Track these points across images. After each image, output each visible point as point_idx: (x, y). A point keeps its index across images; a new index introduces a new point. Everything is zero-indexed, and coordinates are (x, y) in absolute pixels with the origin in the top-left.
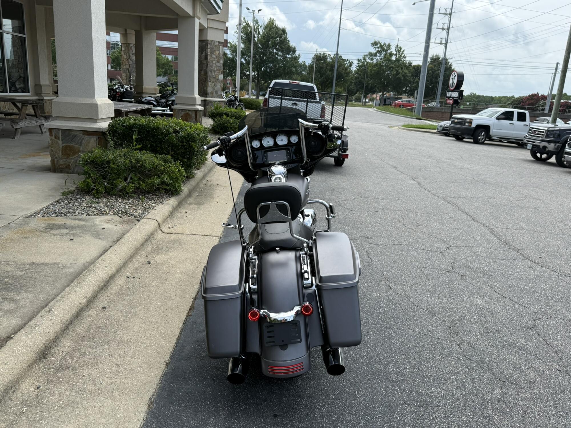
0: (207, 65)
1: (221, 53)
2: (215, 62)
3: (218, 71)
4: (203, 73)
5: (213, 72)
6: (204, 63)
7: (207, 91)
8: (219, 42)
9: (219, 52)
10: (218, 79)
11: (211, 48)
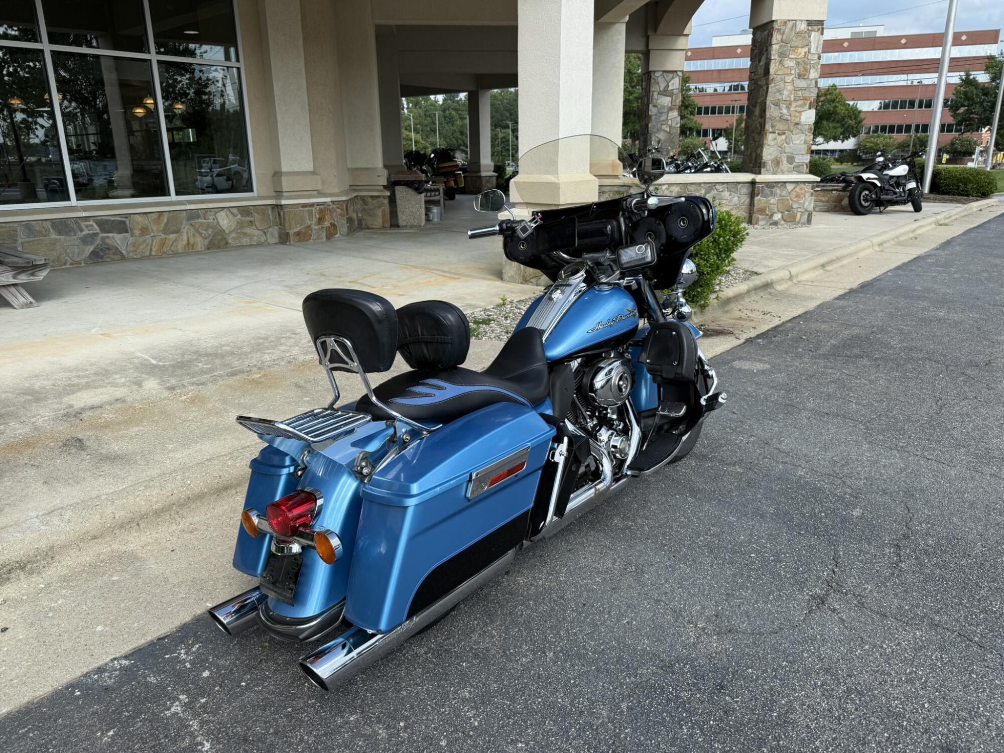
0: (768, 88)
1: (813, 51)
2: (789, 79)
3: (800, 103)
4: (757, 112)
5: (783, 106)
6: (761, 86)
7: (761, 157)
8: (810, 23)
9: (806, 50)
10: (797, 124)
11: (782, 41)
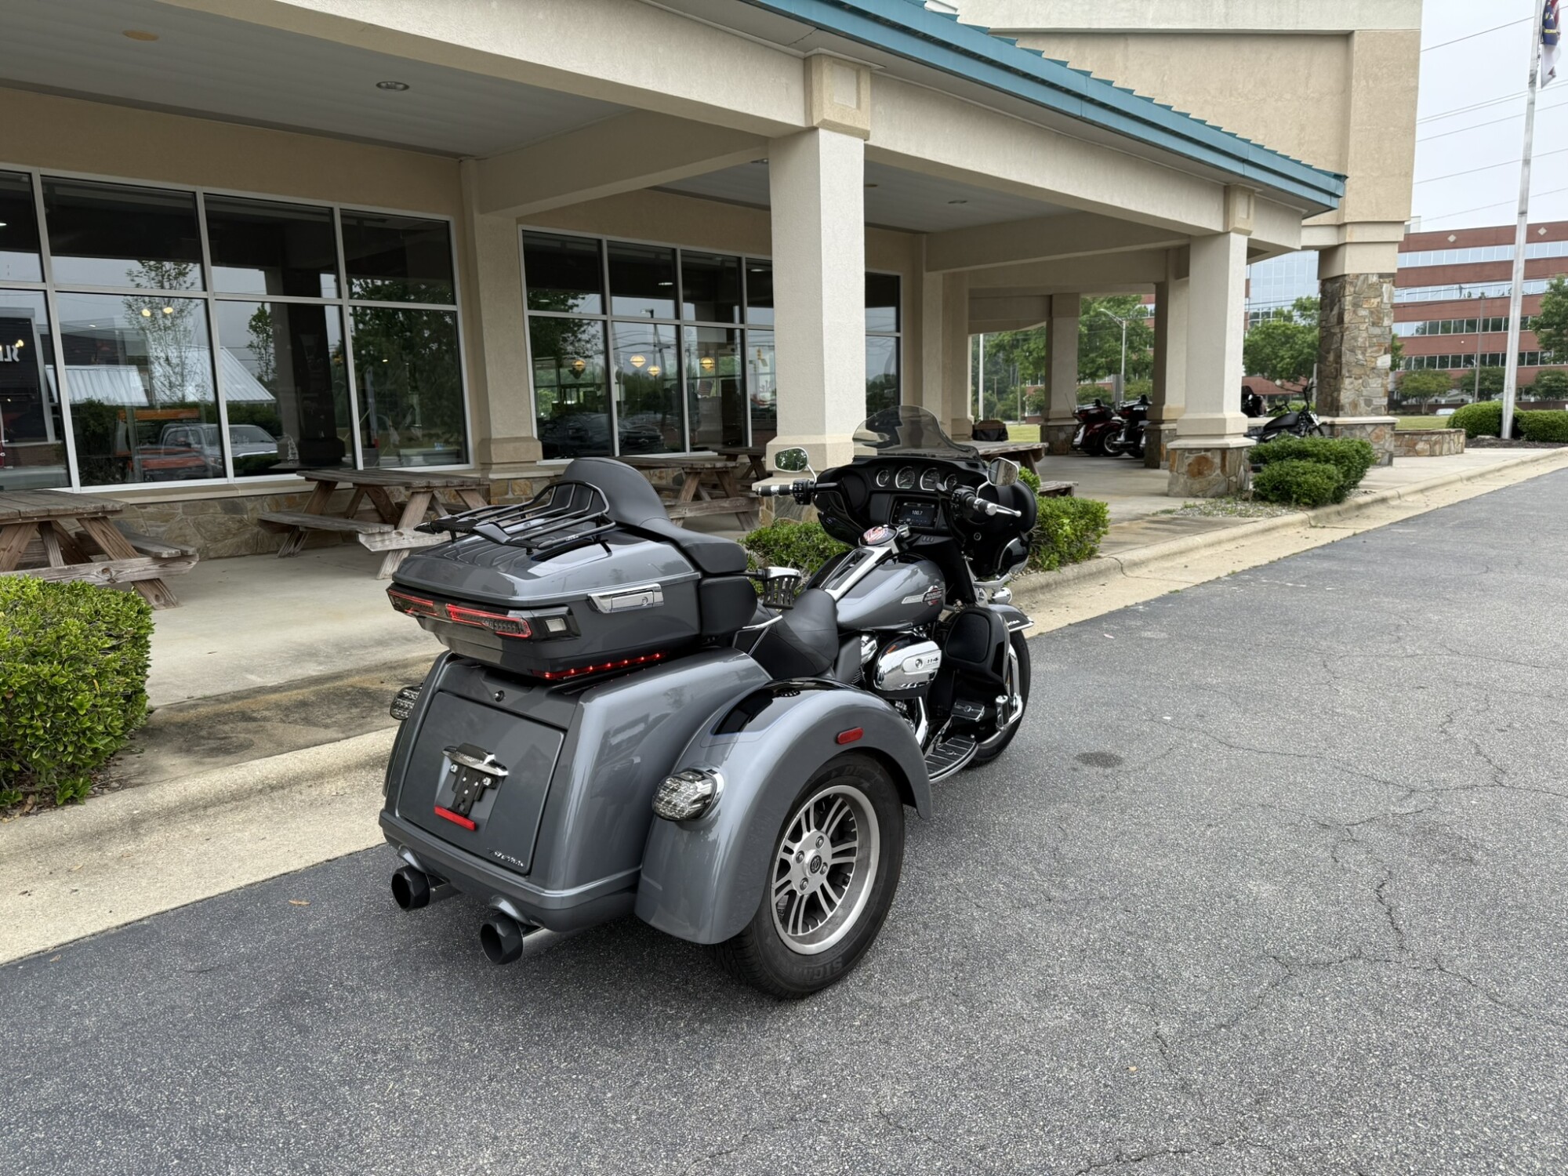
0: (1342, 336)
1: (1385, 300)
2: (1363, 326)
3: (1375, 349)
4: (1331, 357)
5: (1359, 352)
6: (1335, 334)
7: (1338, 401)
8: (1381, 276)
9: (1379, 300)
10: (1373, 368)
11: (1355, 292)
